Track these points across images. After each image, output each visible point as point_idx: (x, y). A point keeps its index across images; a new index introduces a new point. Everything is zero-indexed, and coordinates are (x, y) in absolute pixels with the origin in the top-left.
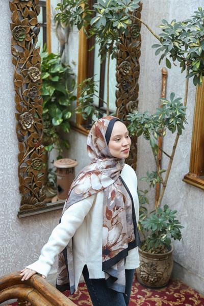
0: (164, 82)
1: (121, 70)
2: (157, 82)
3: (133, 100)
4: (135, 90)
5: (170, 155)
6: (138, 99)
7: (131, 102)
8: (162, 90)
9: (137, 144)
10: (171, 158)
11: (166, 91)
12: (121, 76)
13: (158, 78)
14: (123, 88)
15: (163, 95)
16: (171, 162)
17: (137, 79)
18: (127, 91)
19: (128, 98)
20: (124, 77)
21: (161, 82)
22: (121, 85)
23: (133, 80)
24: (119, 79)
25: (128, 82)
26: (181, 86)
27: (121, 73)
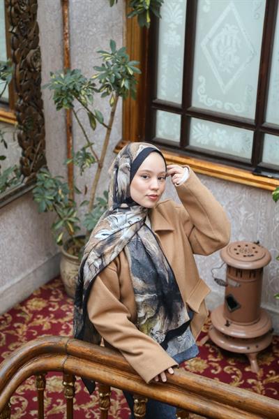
0: (66, 12)
1: (17, 5)
2: (56, 12)
3: (34, 49)
4: (35, 32)
5: (107, 124)
6: (40, 44)
7: (32, 51)
8: (64, 24)
9: (43, 111)
10: (109, 128)
11: (69, 26)
12: (16, 15)
13: (56, 6)
14: (21, 34)
15: (67, 31)
16: (108, 134)
17: (35, 15)
18: (26, 37)
19: (27, 47)
20: (20, 16)
21: (60, 11)
22: (19, 29)
23: (30, 19)
24: (14, 21)
25: (26, 23)
26: (95, 18)
27: (16, 10)
